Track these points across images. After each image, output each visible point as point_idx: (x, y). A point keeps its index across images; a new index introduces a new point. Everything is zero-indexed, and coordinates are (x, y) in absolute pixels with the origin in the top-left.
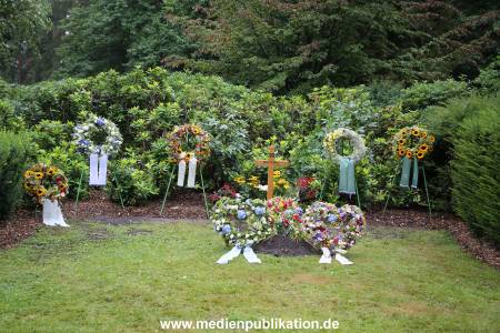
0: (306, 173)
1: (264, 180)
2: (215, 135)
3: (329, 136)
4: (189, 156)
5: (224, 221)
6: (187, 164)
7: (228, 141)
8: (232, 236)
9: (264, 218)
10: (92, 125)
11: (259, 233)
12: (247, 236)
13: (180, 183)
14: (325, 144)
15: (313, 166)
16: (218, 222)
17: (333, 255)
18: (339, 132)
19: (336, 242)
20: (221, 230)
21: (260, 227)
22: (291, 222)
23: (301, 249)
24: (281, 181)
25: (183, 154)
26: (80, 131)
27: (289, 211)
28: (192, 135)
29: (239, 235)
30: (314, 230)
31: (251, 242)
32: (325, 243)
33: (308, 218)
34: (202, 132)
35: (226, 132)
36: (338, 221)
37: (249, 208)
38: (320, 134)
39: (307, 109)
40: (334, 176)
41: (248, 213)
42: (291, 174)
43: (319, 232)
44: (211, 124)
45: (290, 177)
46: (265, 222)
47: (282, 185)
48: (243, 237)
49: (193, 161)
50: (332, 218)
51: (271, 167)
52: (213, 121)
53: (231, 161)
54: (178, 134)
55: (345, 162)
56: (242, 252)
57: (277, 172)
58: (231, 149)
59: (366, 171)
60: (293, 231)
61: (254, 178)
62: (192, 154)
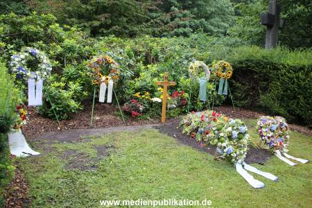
4: (107, 79)
6: (107, 85)
10: (27, 54)
13: (102, 99)
14: (191, 70)
25: (104, 78)
26: (17, 59)
34: (114, 61)
49: (111, 83)
61: (148, 93)
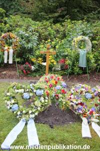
0: (63, 56)
1: (45, 60)
2: (22, 38)
3: (75, 39)
4: (9, 48)
5: (13, 101)
6: (8, 53)
7: (29, 41)
8: (19, 113)
9: (42, 98)
11: (39, 109)
12: (30, 112)
14: (73, 43)
15: (66, 54)
16: (9, 103)
17: (89, 123)
18: (80, 38)
19: (91, 113)
20: (11, 108)
21: (40, 105)
22: (60, 95)
23: (67, 117)
24: (52, 61)
25: (6, 47)
27: (58, 87)
28: (10, 38)
29: (24, 112)
30: (77, 105)
31: (33, 116)
32: (84, 114)
33: (72, 96)
34: (15, 37)
35: (28, 37)
36: (93, 98)
37: (32, 91)
38: (69, 39)
39: (62, 29)
40: (77, 59)
41: (31, 94)
42: (57, 57)
43: (80, 106)
44: (21, 33)
45: (56, 58)
46: (43, 101)
47: (53, 63)
48: (27, 113)
49: (11, 51)
50: (89, 96)
51: (48, 54)
52: (22, 32)
53: (31, 51)
54: (3, 37)
55: (82, 52)
56: (26, 124)
57: (51, 56)
58: (30, 45)
59: (91, 56)
60: (61, 102)
61: (40, 59)
62: (11, 47)
